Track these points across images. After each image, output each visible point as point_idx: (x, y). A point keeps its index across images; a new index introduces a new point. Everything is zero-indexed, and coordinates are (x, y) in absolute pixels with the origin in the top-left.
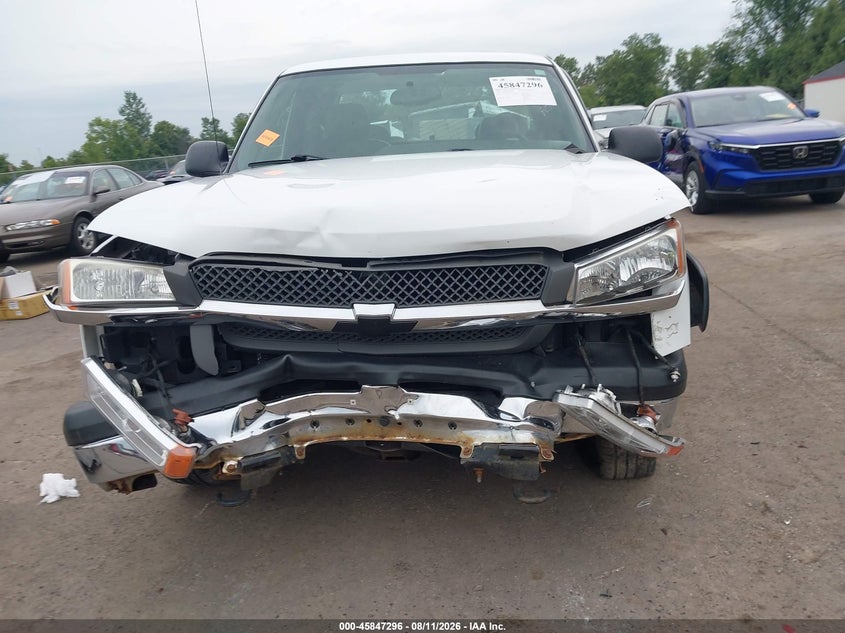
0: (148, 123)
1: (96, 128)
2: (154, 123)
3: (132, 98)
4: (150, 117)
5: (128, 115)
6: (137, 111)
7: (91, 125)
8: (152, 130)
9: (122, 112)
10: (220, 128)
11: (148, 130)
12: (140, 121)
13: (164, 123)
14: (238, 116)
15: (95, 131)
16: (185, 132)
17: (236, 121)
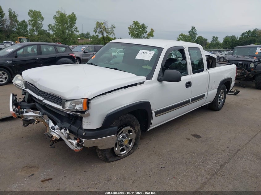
0: (196, 36)
1: (181, 36)
2: (197, 36)
3: (193, 29)
4: (197, 35)
5: (191, 33)
6: (194, 33)
7: (180, 35)
8: (196, 39)
9: (189, 32)
10: (218, 40)
11: (195, 38)
12: (194, 36)
13: (200, 37)
14: (227, 37)
15: (180, 37)
16: (206, 40)
17: (225, 38)
